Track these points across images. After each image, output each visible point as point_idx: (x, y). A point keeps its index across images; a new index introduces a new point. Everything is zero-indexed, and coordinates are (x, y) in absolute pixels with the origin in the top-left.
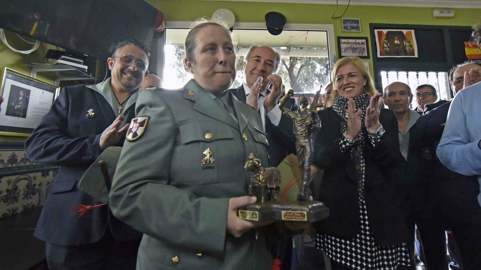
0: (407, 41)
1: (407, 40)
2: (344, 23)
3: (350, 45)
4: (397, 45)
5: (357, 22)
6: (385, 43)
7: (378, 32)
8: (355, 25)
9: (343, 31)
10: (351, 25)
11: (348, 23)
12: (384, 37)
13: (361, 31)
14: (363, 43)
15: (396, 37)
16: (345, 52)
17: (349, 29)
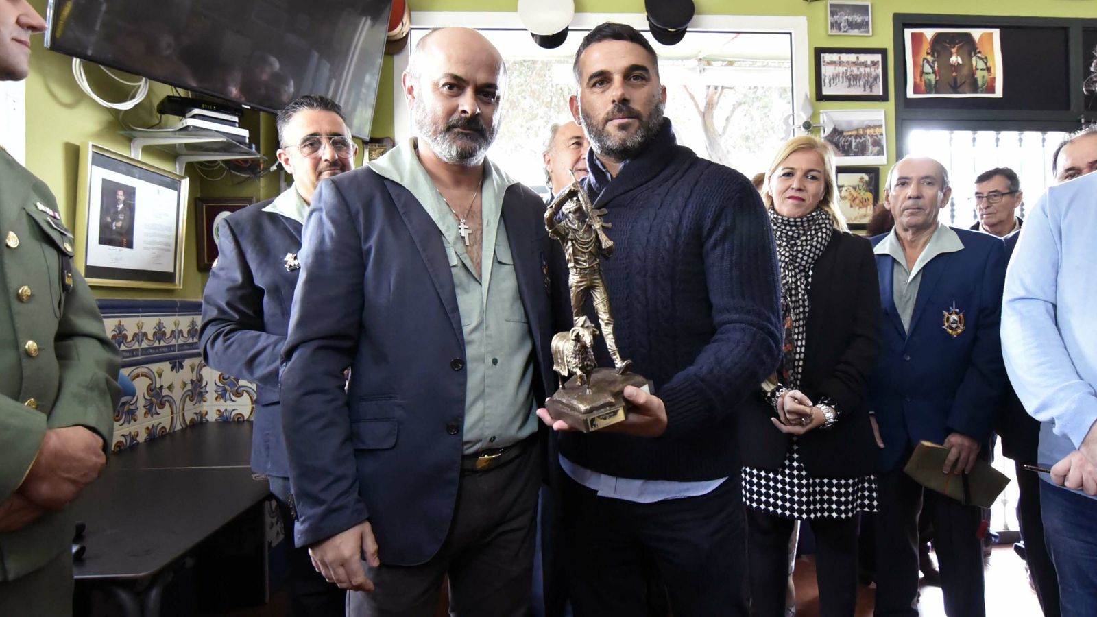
0: (979, 58)
1: (979, 55)
2: (833, 14)
3: (845, 68)
4: (957, 67)
5: (863, 10)
6: (928, 62)
7: (913, 35)
8: (858, 19)
9: (830, 33)
10: (850, 18)
11: (842, 13)
12: (926, 47)
13: (871, 34)
14: (874, 64)
15: (954, 47)
16: (830, 86)
17: (843, 29)
